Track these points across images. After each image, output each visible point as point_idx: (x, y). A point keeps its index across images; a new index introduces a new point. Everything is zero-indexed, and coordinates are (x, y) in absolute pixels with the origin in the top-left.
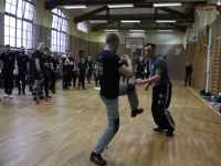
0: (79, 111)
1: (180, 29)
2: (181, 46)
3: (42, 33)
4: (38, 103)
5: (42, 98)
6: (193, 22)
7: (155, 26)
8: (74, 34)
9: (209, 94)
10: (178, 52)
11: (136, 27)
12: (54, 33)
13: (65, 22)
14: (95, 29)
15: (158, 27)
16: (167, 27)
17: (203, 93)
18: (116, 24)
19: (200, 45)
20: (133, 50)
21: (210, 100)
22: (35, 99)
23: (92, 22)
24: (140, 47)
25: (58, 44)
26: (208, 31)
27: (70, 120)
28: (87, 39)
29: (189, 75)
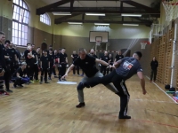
0: (42, 105)
1: (146, 23)
2: (146, 40)
6: (159, 16)
9: (173, 89)
10: (143, 46)
11: (101, 20)
14: (59, 22)
15: (123, 21)
17: (167, 87)
18: (80, 17)
19: (166, 40)
20: (98, 44)
21: (174, 95)
23: (55, 14)
25: (19, 36)
26: (173, 26)
27: (32, 114)
28: (50, 32)
29: (154, 70)
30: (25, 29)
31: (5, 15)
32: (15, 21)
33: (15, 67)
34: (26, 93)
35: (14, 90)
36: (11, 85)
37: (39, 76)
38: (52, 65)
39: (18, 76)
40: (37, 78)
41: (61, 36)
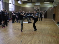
3: (6, 5)
12: (10, 5)
24: (39, 8)
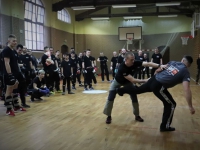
0: (66, 121)
4: (12, 114)
5: (17, 108)
7: (155, 11)
8: (54, 26)
10: (185, 41)
13: (41, 11)
16: (169, 11)
22: (9, 110)
30: (40, 29)
31: (15, 14)
32: (28, 20)
33: (31, 77)
34: (47, 107)
35: (31, 104)
36: (28, 98)
37: (61, 85)
38: (75, 71)
39: (35, 87)
40: (58, 89)
41: (84, 36)
